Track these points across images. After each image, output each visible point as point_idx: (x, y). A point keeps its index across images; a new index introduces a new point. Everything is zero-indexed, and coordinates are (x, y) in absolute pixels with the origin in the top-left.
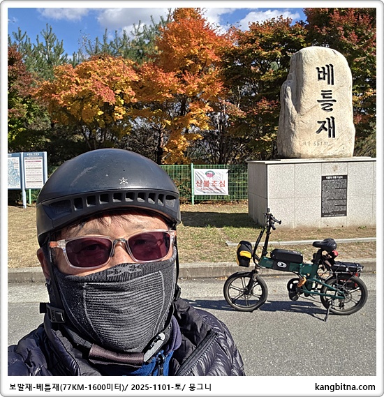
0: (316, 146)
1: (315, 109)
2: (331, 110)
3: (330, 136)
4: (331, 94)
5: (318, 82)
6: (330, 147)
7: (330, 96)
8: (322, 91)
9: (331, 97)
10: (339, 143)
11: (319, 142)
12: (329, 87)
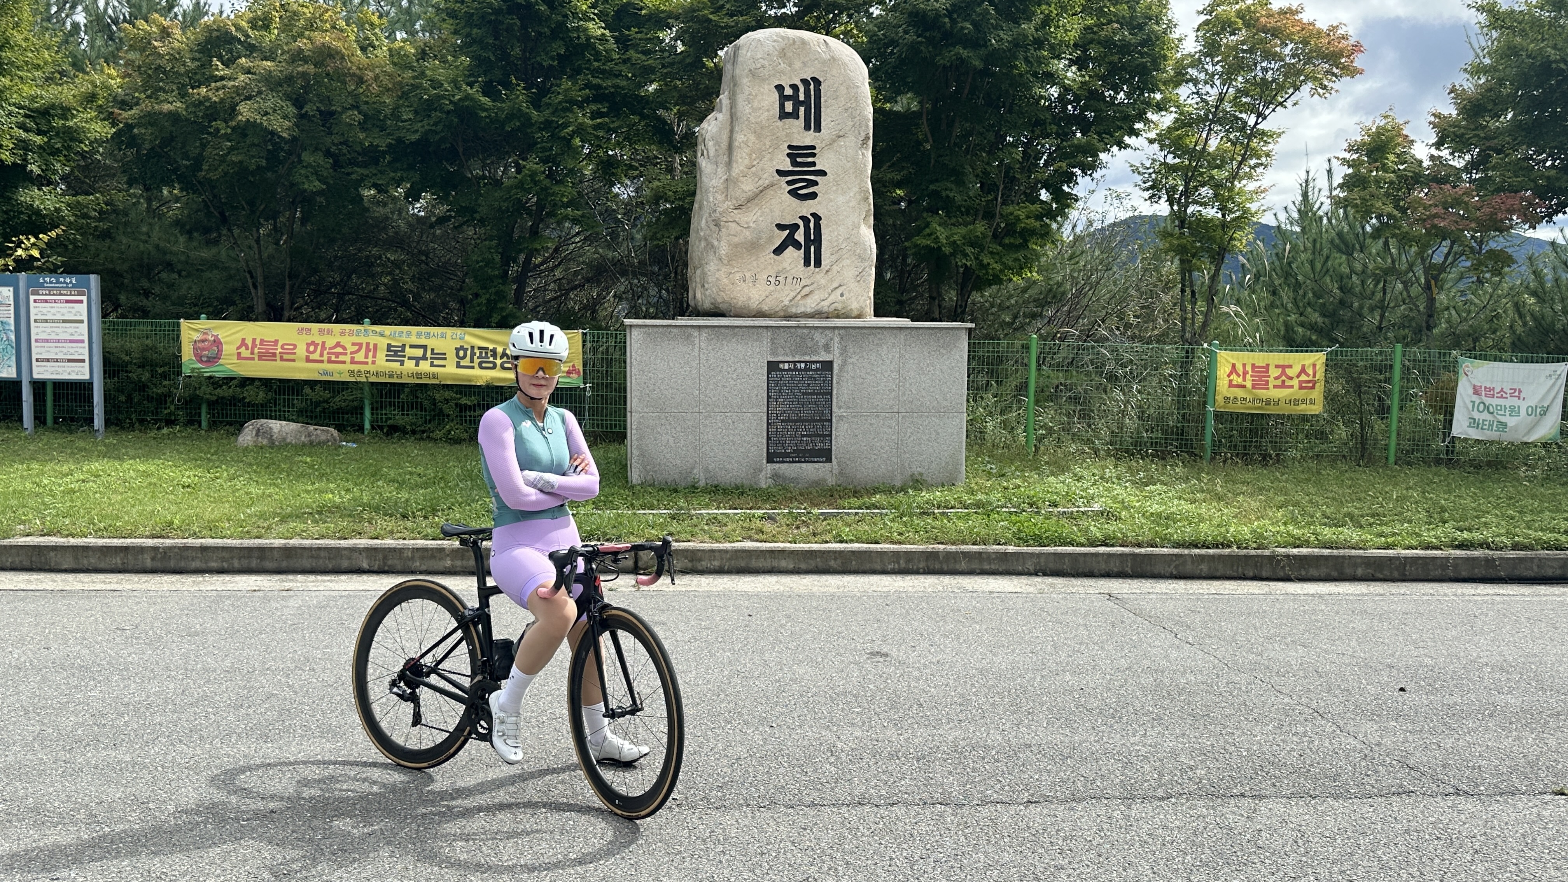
0: (772, 287)
1: (770, 192)
2: (813, 196)
3: (807, 263)
4: (814, 155)
5: (780, 123)
6: (807, 290)
7: (810, 160)
8: (790, 147)
9: (813, 164)
10: (832, 281)
11: (777, 279)
12: (808, 138)
